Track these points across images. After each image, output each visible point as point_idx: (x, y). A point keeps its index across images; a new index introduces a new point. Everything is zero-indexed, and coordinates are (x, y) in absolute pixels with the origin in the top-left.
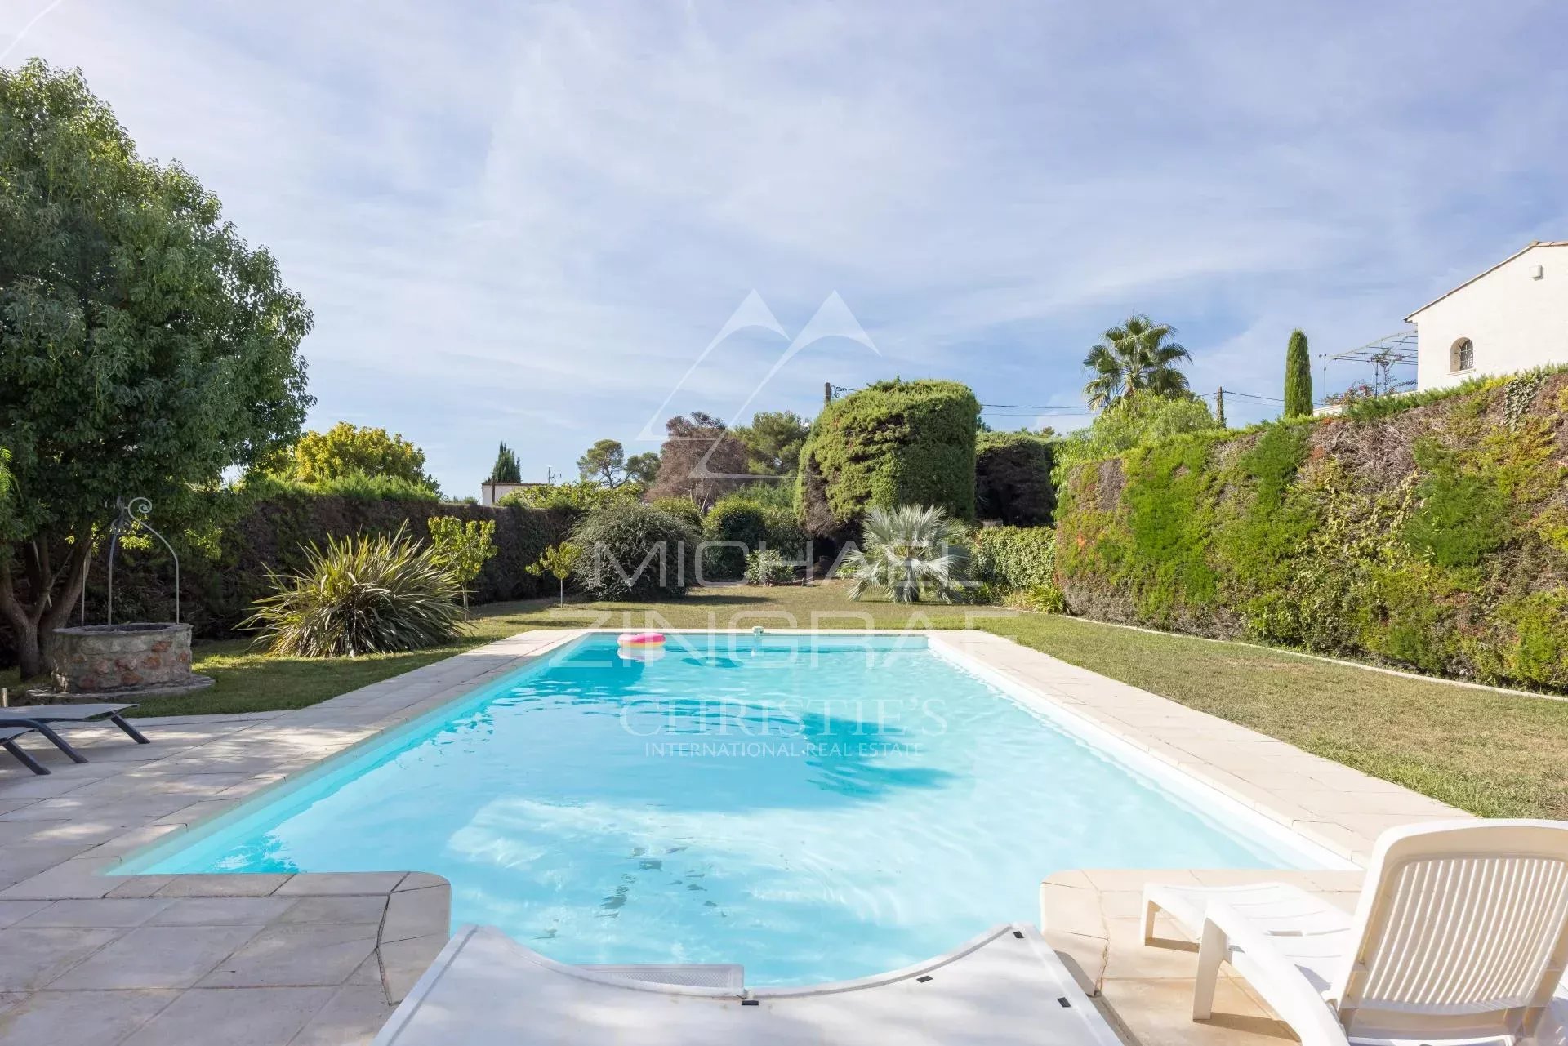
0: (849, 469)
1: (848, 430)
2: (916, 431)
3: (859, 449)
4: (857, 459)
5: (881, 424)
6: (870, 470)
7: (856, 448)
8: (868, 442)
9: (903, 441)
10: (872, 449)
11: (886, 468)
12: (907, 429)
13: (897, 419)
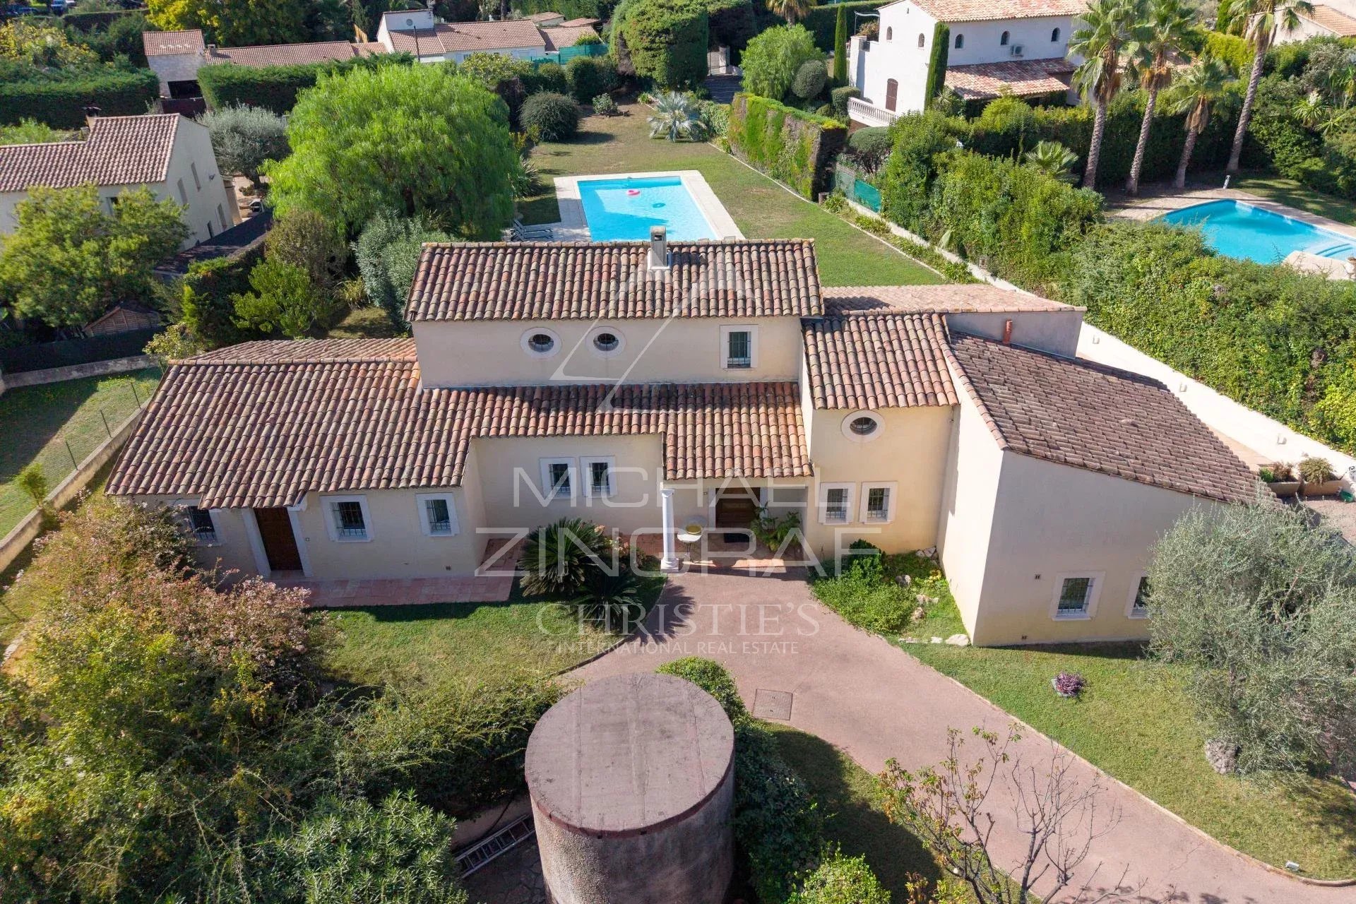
0: (642, 53)
1: (642, 32)
2: (676, 38)
3: (648, 45)
4: (647, 49)
5: (659, 33)
6: (654, 56)
7: (646, 44)
8: (653, 42)
9: (669, 43)
10: (654, 46)
11: (662, 57)
12: (672, 37)
13: (666, 31)
